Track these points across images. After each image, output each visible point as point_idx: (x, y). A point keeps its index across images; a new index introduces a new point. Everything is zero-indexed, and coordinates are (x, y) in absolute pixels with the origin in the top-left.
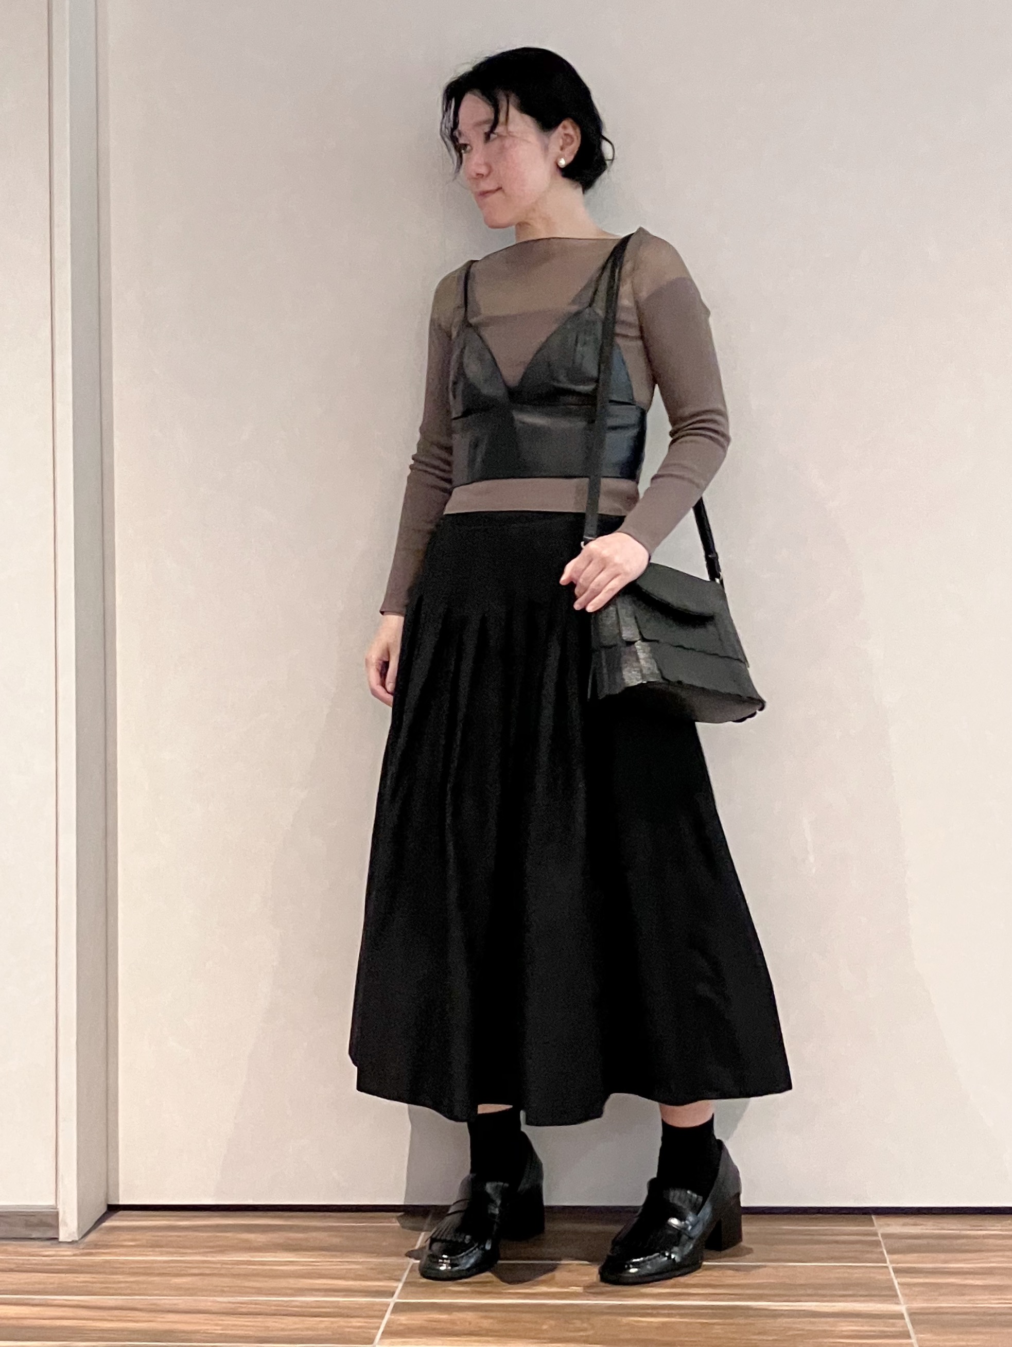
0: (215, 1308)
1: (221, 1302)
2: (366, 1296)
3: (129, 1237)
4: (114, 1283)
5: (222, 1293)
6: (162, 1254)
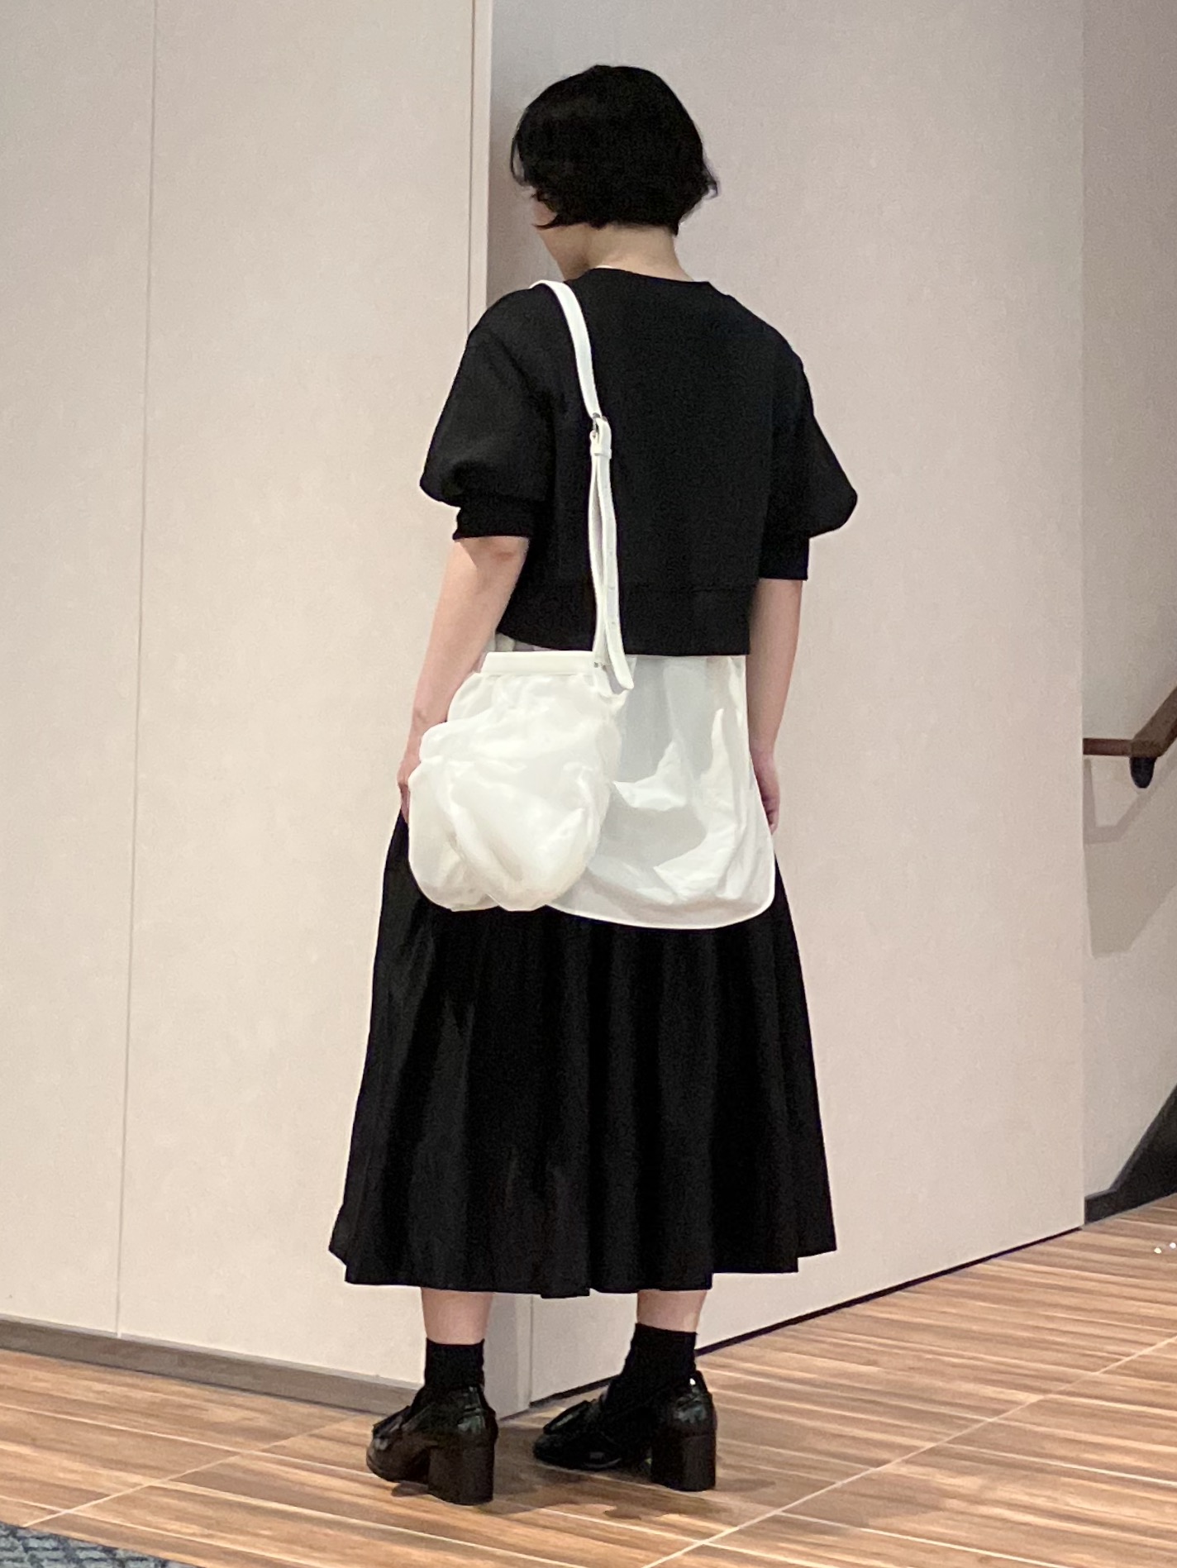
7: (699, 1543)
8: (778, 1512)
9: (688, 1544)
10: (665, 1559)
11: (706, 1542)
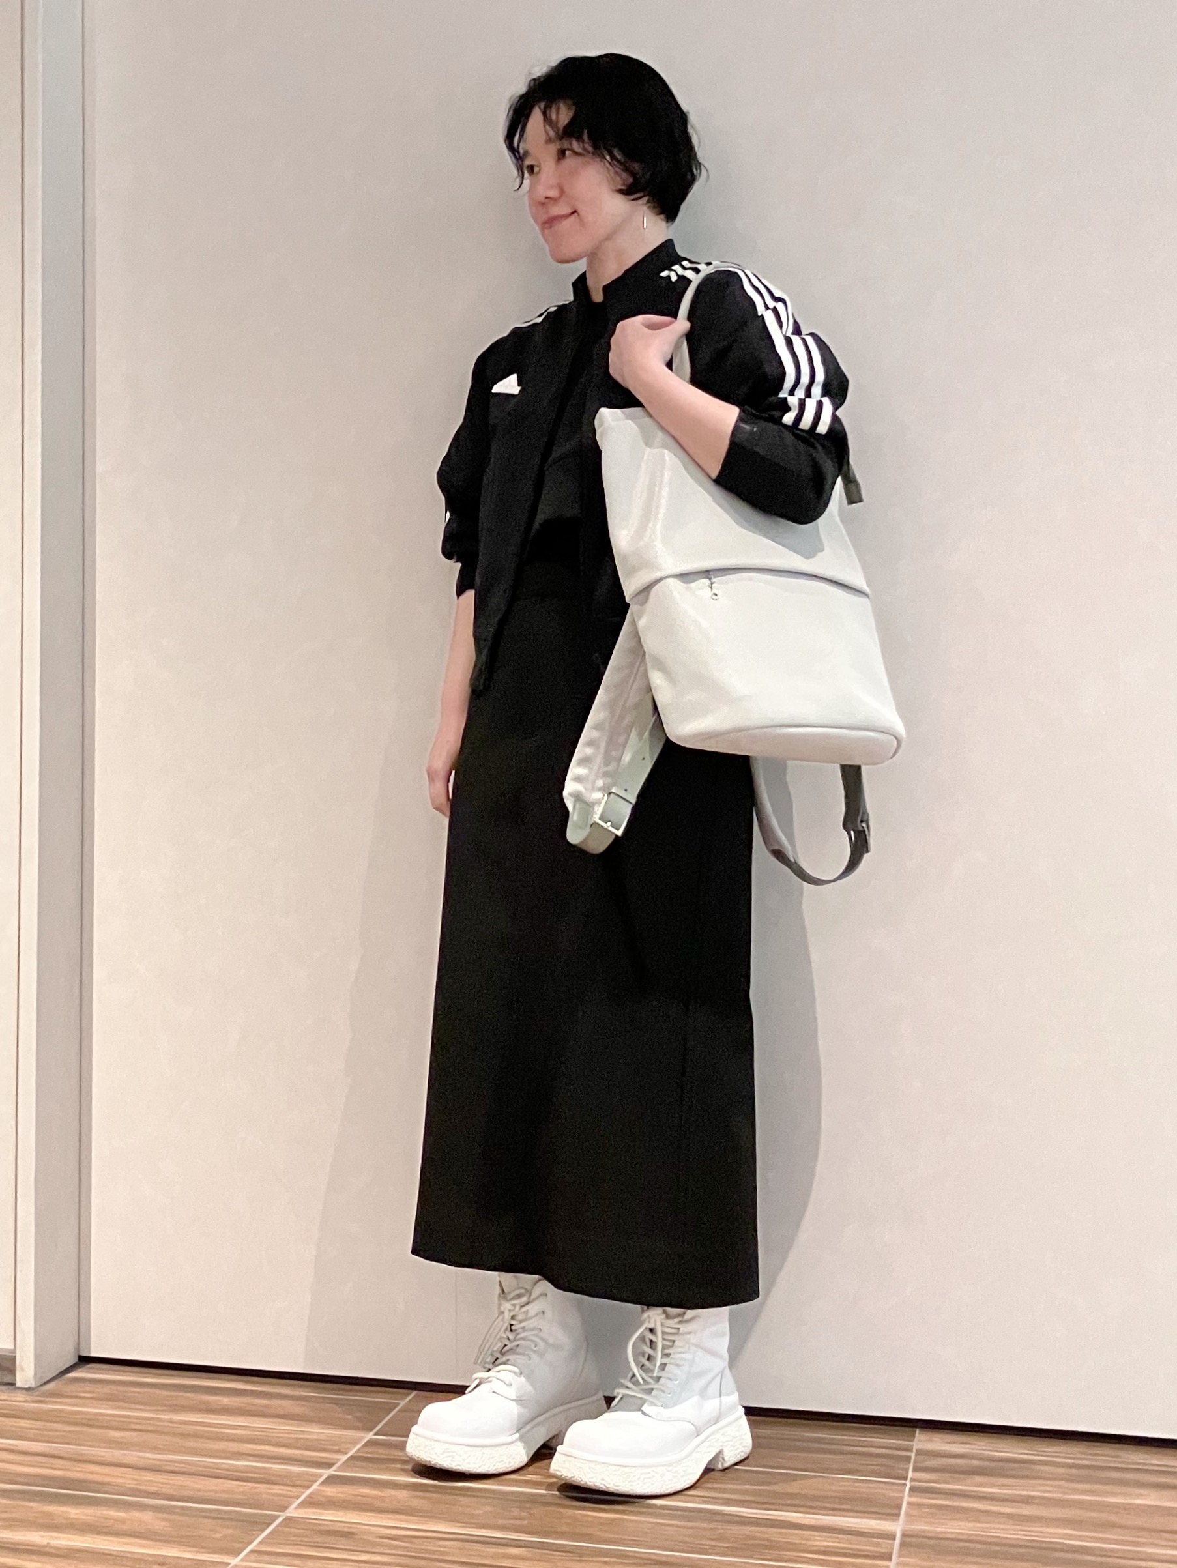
0: (142, 1463)
1: (150, 1459)
2: (302, 1466)
3: (87, 1389)
4: (52, 1430)
5: (155, 1449)
6: (113, 1408)
7: (326, 1473)
8: (370, 1436)
9: (321, 1476)
10: (308, 1492)
11: (332, 1471)
